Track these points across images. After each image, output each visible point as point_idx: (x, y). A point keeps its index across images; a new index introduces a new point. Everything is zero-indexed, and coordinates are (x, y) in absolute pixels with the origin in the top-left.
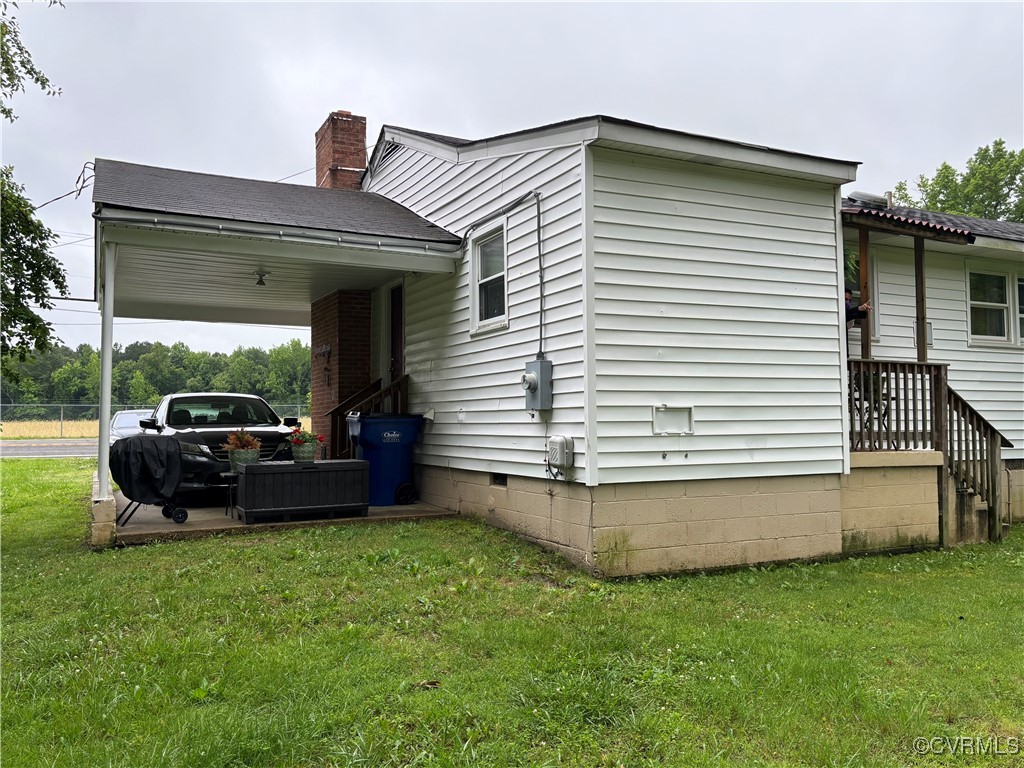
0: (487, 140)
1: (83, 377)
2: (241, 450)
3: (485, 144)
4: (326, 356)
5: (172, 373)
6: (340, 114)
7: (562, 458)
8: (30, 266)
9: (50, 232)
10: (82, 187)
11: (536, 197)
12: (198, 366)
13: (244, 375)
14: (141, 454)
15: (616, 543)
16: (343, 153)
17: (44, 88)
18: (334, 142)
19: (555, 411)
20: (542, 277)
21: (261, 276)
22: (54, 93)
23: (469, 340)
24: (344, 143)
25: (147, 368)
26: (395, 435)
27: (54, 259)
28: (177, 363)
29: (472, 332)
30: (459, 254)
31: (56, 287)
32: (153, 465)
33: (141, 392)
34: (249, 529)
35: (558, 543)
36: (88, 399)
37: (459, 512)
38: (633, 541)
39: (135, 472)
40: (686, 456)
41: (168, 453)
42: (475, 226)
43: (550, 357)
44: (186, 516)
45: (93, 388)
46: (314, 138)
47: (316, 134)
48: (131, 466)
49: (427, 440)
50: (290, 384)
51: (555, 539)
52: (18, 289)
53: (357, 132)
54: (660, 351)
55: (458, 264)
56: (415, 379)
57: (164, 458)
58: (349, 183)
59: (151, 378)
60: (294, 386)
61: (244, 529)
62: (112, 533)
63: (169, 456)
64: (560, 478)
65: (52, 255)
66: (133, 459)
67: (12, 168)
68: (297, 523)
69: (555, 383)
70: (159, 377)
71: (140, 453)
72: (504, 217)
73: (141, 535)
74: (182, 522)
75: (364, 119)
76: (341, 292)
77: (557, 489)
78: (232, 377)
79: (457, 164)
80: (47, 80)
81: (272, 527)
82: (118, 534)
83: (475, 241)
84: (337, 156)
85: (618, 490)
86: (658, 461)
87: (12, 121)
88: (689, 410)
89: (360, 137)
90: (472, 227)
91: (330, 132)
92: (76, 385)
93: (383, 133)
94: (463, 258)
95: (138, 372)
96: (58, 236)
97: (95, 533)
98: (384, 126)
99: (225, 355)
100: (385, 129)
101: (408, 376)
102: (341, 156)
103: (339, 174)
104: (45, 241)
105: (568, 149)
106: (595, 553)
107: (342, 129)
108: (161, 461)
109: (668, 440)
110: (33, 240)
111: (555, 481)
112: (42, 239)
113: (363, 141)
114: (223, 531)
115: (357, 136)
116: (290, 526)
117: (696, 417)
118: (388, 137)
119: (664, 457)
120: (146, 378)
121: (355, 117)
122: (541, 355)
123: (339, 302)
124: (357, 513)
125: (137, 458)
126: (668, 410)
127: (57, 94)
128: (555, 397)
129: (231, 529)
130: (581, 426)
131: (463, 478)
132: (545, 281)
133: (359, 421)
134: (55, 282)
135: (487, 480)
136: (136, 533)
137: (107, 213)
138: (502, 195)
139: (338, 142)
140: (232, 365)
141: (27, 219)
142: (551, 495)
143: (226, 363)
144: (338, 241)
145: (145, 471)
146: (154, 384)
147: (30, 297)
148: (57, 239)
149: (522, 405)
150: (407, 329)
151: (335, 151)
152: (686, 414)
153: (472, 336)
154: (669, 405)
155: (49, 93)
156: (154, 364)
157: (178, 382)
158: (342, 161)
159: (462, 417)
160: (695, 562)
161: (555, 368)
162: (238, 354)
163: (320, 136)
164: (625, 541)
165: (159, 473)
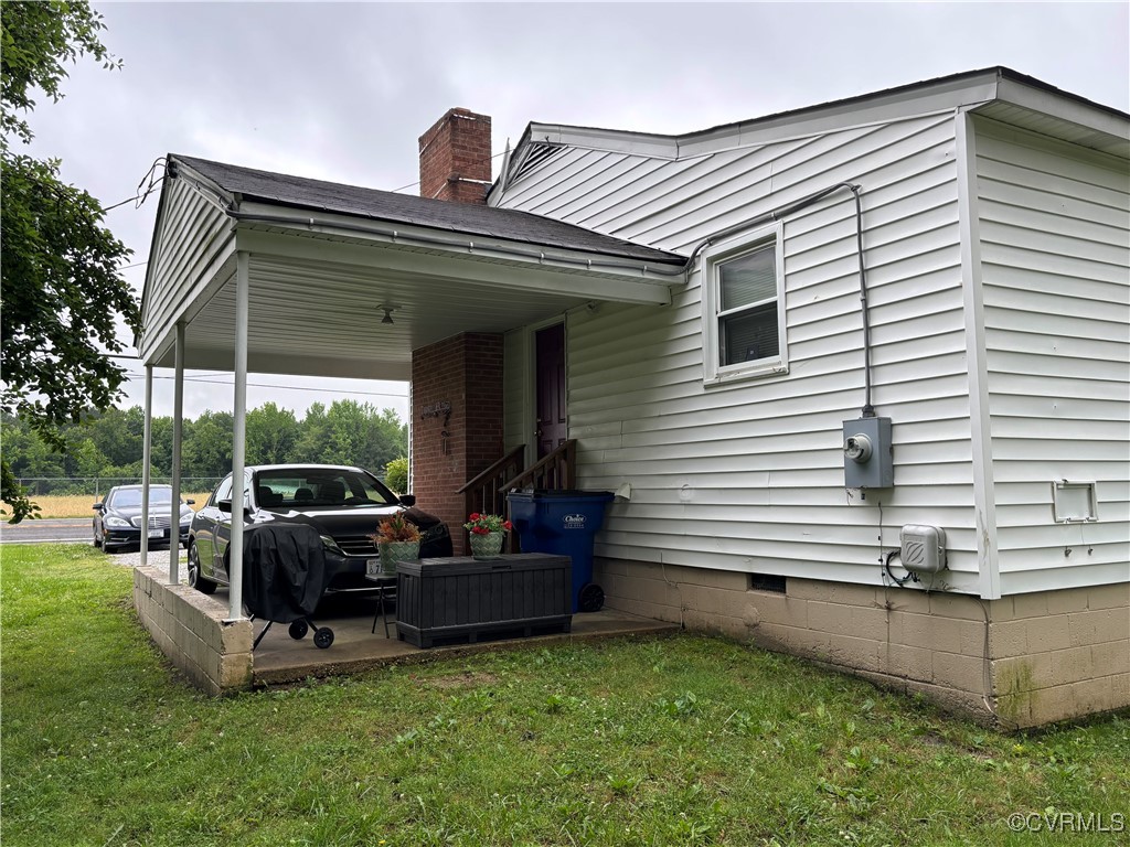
0: (740, 124)
1: (23, 446)
2: (399, 543)
3: (737, 128)
4: (442, 416)
5: (129, 441)
6: (457, 111)
7: (932, 558)
8: (91, 292)
9: (121, 245)
10: (149, 192)
11: (853, 190)
12: (159, 433)
13: (213, 444)
14: (276, 552)
15: (1018, 681)
16: (464, 160)
17: (99, 59)
18: (453, 146)
19: (897, 489)
20: (865, 301)
21: (388, 311)
22: (112, 66)
23: (702, 391)
24: (465, 148)
25: (100, 435)
26: (578, 519)
27: (124, 283)
28: (134, 429)
29: (707, 381)
30: (681, 278)
31: (127, 322)
32: (291, 567)
33: (92, 463)
34: (427, 655)
35: (905, 677)
36: (30, 471)
37: (683, 626)
38: (1038, 677)
39: (268, 578)
40: (1090, 552)
41: (310, 549)
42: (714, 240)
43: (883, 413)
44: (331, 638)
45: (36, 459)
46: (418, 144)
47: (420, 140)
48: (263, 569)
49: (614, 525)
50: (264, 453)
51: (898, 671)
52: (77, 324)
53: (481, 134)
54: (1056, 403)
55: (678, 292)
56: (586, 444)
57: (305, 557)
58: (472, 198)
59: (103, 446)
60: (269, 455)
61: (421, 656)
62: (249, 668)
63: (311, 554)
64: (911, 585)
65: (120, 278)
66: (264, 560)
67: (58, 162)
68: (488, 645)
69: (897, 450)
70: (114, 446)
71: (272, 550)
72: (779, 223)
73: (287, 670)
74: (327, 647)
75: (489, 118)
76: (468, 335)
77: (900, 601)
78: (198, 445)
79: (677, 161)
80: (104, 48)
81: (457, 652)
82: (257, 670)
83: (711, 261)
84: (457, 163)
85: (1019, 603)
86: (1060, 561)
87: (56, 100)
88: (1090, 487)
89: (485, 141)
90: (709, 241)
91: (447, 135)
92: (16, 455)
93: (528, 130)
94: (687, 284)
95: (89, 441)
96: (131, 251)
97: (226, 669)
98: (532, 123)
99: (189, 421)
100: (532, 126)
101: (575, 441)
102: (462, 164)
103: (459, 186)
104: (114, 259)
105: (930, 119)
106: (995, 696)
107: (464, 131)
108: (300, 561)
109: (1071, 529)
110: (96, 258)
111: (901, 589)
112: (109, 255)
113: (488, 146)
114: (395, 659)
115: (481, 139)
116: (480, 649)
117: (1100, 496)
118: (535, 137)
119: (1067, 555)
120: (98, 447)
121: (478, 116)
122: (869, 410)
123: (466, 348)
124: (559, 627)
125: (269, 557)
126: (1067, 486)
127: (116, 67)
128: (897, 470)
129: (405, 657)
130: (970, 511)
131: (689, 578)
132: (870, 306)
133: (534, 501)
134: (126, 314)
135: (743, 583)
136: (279, 668)
137: (248, 209)
138: (772, 194)
139: (459, 147)
140: (198, 432)
141: (91, 228)
142: (889, 608)
143: (191, 429)
144: (540, 258)
145: (281, 575)
146: (108, 454)
147: (93, 335)
148: (130, 256)
149: (839, 480)
150: (571, 381)
151: (455, 158)
152: (1084, 494)
153: (706, 387)
154: (1071, 480)
155: (106, 66)
156: (107, 431)
157: (136, 452)
158: (463, 170)
159: (687, 496)
160: (1101, 702)
161: (896, 429)
162: (204, 419)
163: (428, 141)
164: (1028, 677)
165: (299, 579)
